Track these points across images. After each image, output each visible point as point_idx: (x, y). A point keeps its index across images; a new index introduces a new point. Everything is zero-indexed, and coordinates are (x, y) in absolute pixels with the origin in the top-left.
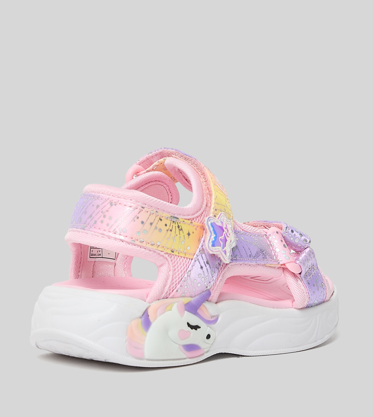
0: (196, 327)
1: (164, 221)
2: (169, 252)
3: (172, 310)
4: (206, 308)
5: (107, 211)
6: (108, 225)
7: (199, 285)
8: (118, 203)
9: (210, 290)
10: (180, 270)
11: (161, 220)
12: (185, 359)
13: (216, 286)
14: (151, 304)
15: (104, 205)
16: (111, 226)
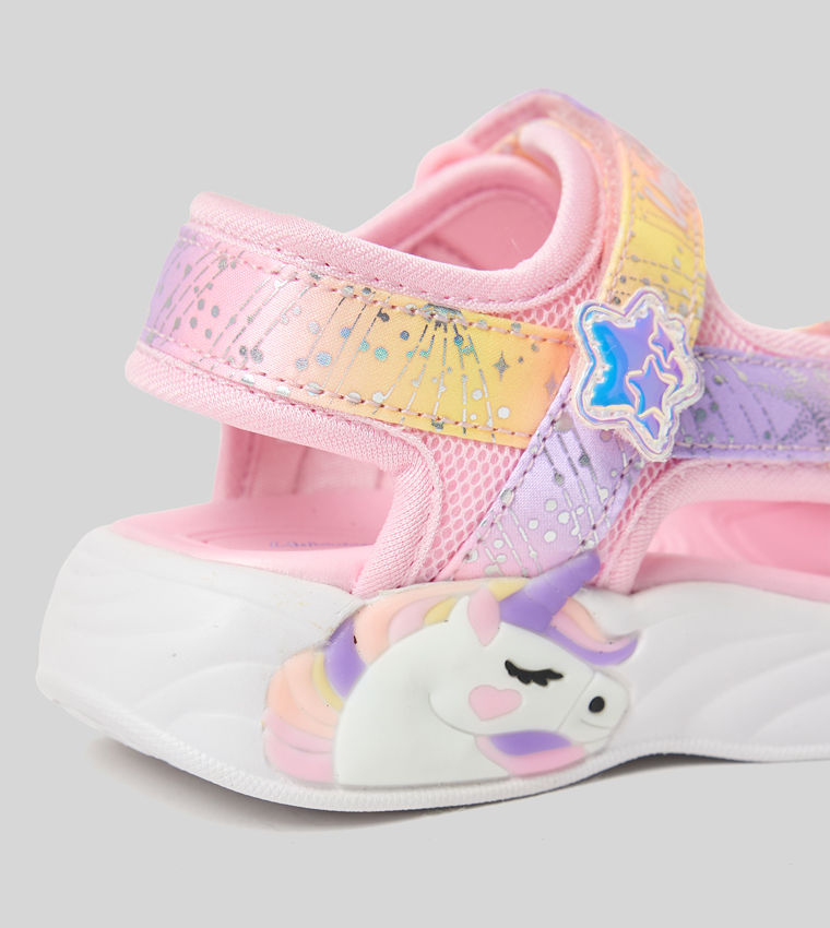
0: (544, 677)
1: (398, 322)
2: (426, 426)
3: (451, 619)
4: (587, 612)
5: (210, 286)
6: (208, 334)
7: (550, 537)
8: (241, 262)
9: (600, 553)
10: (472, 488)
11: (384, 317)
12: (505, 779)
13: (623, 538)
14: (368, 601)
15: (202, 266)
16: (218, 340)
